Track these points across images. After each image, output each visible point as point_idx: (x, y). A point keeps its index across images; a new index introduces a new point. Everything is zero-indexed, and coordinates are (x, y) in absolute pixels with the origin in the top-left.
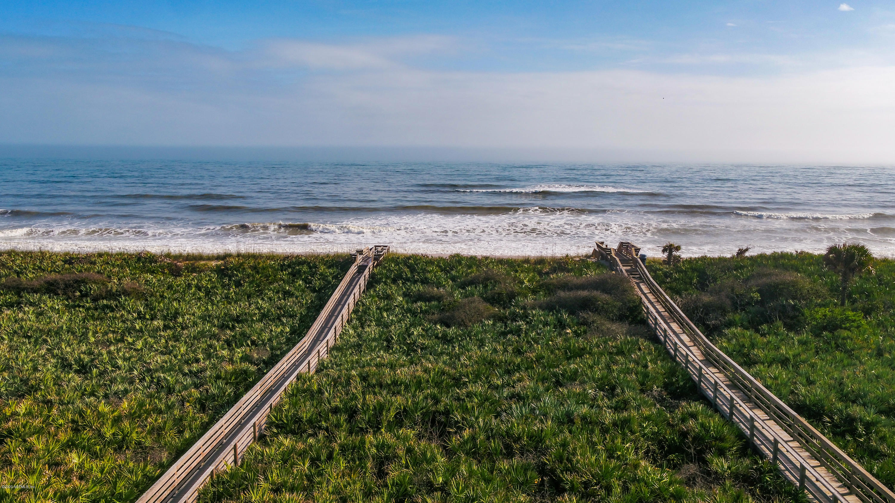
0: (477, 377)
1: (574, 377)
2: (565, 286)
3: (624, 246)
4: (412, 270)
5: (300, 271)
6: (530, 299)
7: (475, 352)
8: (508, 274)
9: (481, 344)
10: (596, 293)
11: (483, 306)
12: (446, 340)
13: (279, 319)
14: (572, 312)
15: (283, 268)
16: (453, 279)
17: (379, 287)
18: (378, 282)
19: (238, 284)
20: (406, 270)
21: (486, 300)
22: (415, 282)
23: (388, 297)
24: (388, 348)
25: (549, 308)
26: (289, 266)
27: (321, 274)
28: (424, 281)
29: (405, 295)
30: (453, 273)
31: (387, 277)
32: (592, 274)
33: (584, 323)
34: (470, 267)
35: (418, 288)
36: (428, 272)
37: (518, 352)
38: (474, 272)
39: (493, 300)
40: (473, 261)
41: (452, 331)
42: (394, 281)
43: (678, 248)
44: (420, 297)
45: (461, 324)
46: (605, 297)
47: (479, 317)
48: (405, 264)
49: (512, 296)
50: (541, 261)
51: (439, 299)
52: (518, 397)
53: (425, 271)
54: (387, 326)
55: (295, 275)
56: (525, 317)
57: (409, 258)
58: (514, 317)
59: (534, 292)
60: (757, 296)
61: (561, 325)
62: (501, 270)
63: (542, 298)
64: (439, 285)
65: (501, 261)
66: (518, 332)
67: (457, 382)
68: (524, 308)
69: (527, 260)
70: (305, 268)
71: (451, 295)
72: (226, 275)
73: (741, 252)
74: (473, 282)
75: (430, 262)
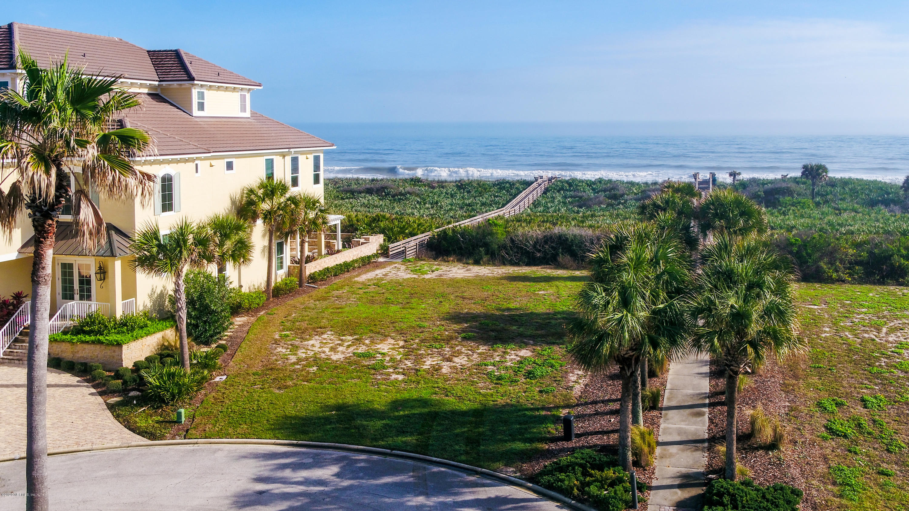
4: (570, 185)
5: (504, 187)
6: (631, 197)
11: (604, 200)
13: (491, 205)
15: (494, 185)
16: (594, 189)
17: (548, 193)
18: (549, 191)
19: (469, 192)
20: (566, 185)
21: (607, 197)
26: (498, 184)
27: (516, 188)
28: (576, 190)
29: (563, 196)
30: (594, 187)
31: (555, 189)
34: (605, 184)
35: (571, 193)
36: (579, 186)
38: (606, 186)
39: (611, 197)
41: (582, 209)
42: (559, 191)
44: (571, 197)
49: (622, 195)
51: (580, 197)
53: (577, 185)
55: (501, 189)
56: (624, 204)
58: (619, 204)
60: (760, 193)
64: (584, 192)
66: (617, 209)
70: (508, 185)
71: (589, 196)
72: (461, 189)
74: (605, 191)
75: (582, 181)
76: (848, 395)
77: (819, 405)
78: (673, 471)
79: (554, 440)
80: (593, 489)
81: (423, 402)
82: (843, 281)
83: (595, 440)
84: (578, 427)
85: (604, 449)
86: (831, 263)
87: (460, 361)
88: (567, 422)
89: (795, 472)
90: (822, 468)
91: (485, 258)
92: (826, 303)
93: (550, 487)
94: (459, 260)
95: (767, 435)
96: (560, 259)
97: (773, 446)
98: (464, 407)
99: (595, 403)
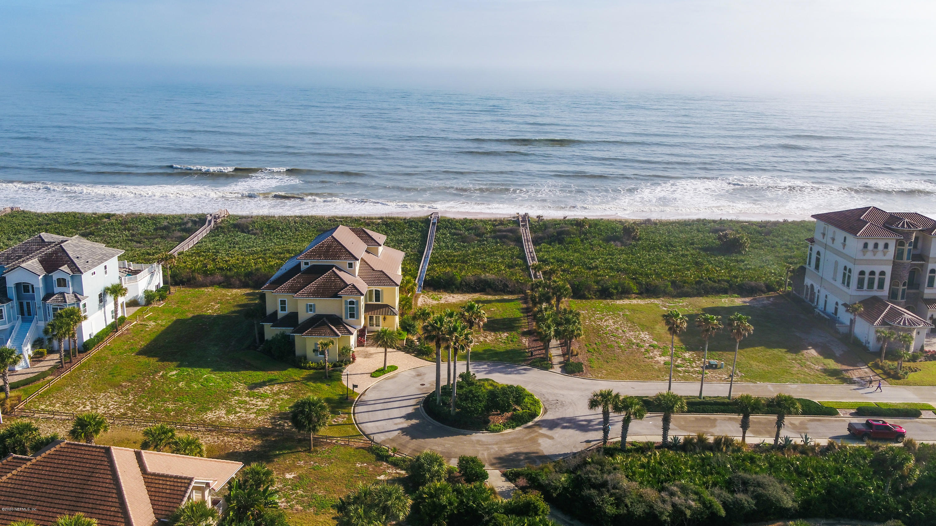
0: (472, 255)
1: (495, 255)
2: (500, 231)
3: (526, 214)
4: (451, 224)
6: (488, 235)
7: (472, 250)
8: (483, 226)
9: (474, 248)
10: (508, 233)
11: (474, 237)
12: (464, 247)
14: (500, 239)
15: (406, 223)
16: (465, 228)
17: (441, 231)
18: (440, 229)
20: (449, 224)
21: (475, 235)
22: (452, 229)
23: (444, 234)
24: (448, 249)
25: (494, 238)
26: (408, 223)
28: (456, 229)
29: (450, 233)
30: (465, 225)
31: (443, 227)
32: (511, 226)
33: (504, 242)
34: (470, 223)
35: (453, 231)
37: (483, 250)
38: (472, 225)
39: (478, 235)
40: (471, 221)
41: (465, 244)
42: (445, 228)
43: (542, 216)
44: (455, 234)
45: (468, 242)
46: (511, 234)
47: (473, 240)
48: (448, 222)
49: (483, 234)
50: (495, 220)
51: (461, 235)
52: (482, 258)
53: (455, 225)
54: (446, 243)
55: (411, 226)
56: (486, 240)
57: (449, 220)
58: (484, 240)
59: (490, 232)
60: (555, 234)
61: (497, 243)
62: (480, 224)
63: (493, 235)
64: (460, 230)
65: (481, 221)
66: (484, 244)
67: (468, 256)
68: (487, 238)
69: (490, 220)
70: (413, 223)
71: (464, 233)
73: (565, 218)
74: (471, 229)
75: (457, 222)
76: (592, 342)
77: (586, 345)
78: (557, 361)
79: (529, 357)
80: (544, 365)
81: (491, 350)
82: (593, 298)
83: (538, 356)
84: (534, 353)
85: (541, 358)
86: (589, 292)
87: (489, 338)
88: (532, 353)
89: (581, 360)
90: (586, 359)
91: (455, 290)
92: (587, 310)
93: (534, 366)
94: (445, 291)
95: (575, 353)
96: (487, 290)
97: (577, 355)
98: (502, 351)
99: (533, 348)
